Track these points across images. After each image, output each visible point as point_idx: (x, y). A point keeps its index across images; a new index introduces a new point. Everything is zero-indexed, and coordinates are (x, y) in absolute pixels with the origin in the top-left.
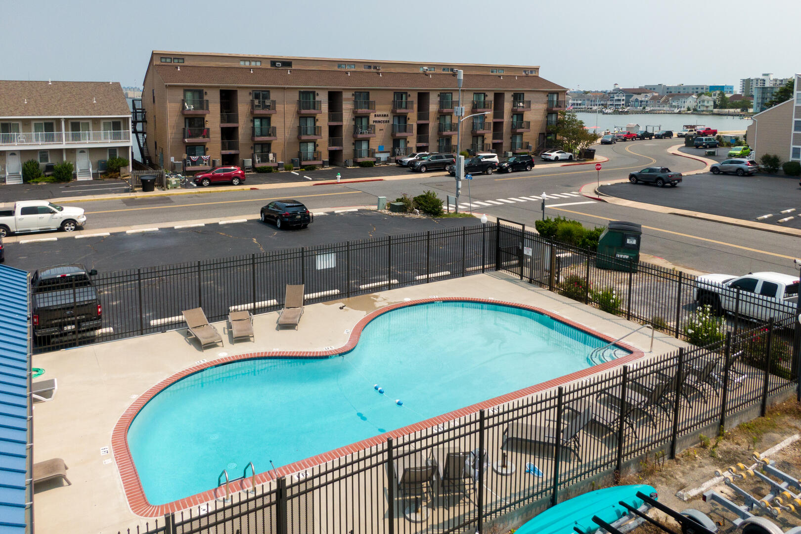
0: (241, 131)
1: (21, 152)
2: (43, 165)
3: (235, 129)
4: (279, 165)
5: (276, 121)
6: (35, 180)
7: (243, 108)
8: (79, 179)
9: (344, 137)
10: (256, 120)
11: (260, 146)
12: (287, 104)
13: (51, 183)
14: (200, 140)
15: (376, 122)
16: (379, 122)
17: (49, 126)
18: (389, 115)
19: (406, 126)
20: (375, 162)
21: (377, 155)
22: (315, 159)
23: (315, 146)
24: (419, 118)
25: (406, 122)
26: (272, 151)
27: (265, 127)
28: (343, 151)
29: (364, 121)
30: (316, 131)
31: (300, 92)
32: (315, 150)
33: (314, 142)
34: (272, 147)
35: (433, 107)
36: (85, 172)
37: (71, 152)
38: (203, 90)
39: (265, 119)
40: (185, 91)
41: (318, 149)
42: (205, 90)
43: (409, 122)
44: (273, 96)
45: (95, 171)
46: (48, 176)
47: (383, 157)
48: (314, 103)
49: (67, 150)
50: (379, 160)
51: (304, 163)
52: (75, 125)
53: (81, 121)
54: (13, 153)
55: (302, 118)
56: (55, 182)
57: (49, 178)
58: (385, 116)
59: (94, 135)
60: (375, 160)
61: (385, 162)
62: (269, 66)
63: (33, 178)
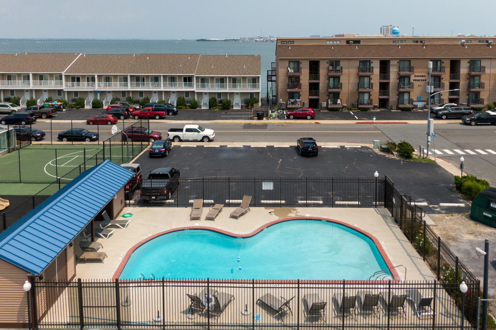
0: (321, 85)
1: (209, 93)
2: (218, 100)
3: (318, 84)
4: (344, 107)
5: (343, 80)
6: (214, 108)
7: (323, 72)
8: (234, 108)
9: (390, 90)
10: (330, 78)
11: (333, 94)
12: (351, 69)
13: (220, 110)
14: (296, 90)
15: (415, 80)
16: (418, 80)
17: (222, 80)
18: (426, 76)
19: (440, 84)
20: (413, 108)
21: (415, 103)
22: (369, 104)
23: (370, 95)
24: (451, 78)
25: (440, 81)
26: (340, 98)
27: (336, 83)
28: (390, 99)
29: (406, 80)
30: (371, 86)
31: (360, 61)
32: (369, 98)
33: (369, 93)
34: (340, 95)
35: (464, 70)
36: (237, 104)
37: (231, 94)
38: (299, 61)
39: (337, 78)
40: (290, 62)
41: (371, 97)
42: (301, 61)
43: (442, 81)
44: (342, 64)
45: (242, 104)
46: (220, 106)
47: (420, 104)
48: (370, 68)
49: (230, 93)
50: (416, 107)
51: (360, 106)
52: (234, 80)
53: (237, 78)
54: (206, 93)
55: (360, 77)
56: (222, 110)
57: (220, 107)
58: (423, 76)
59: (243, 85)
60: (413, 106)
61: (422, 108)
62: (345, 44)
63: (213, 107)
